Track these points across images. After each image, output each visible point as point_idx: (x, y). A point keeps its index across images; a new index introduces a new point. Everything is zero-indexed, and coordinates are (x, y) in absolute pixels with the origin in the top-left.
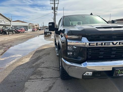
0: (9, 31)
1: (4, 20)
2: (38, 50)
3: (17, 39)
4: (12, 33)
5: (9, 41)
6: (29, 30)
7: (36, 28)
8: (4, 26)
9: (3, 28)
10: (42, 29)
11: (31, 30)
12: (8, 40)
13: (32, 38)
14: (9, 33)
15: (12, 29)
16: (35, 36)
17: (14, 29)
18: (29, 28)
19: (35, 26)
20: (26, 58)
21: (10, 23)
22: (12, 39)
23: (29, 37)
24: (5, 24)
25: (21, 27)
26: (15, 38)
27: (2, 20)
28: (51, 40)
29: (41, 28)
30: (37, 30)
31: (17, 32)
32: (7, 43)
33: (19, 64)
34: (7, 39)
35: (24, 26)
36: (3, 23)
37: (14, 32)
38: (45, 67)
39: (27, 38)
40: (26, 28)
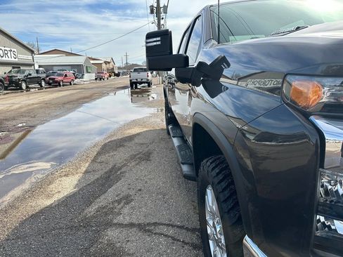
0: (30, 80)
1: (13, 50)
2: (109, 140)
3: (47, 105)
4: (37, 85)
5: (23, 110)
6: (87, 77)
7: (108, 69)
8: (15, 65)
9: (11, 71)
10: (124, 74)
11: (93, 76)
12: (20, 108)
13: (95, 99)
14: (30, 86)
15: (36, 75)
16: (102, 94)
17: (44, 75)
18: (88, 72)
19: (104, 65)
20: (66, 175)
21: (30, 57)
22: (33, 104)
23: (84, 98)
24: (17, 60)
25: (64, 68)
26: (44, 102)
27: (8, 49)
28: (150, 105)
29: (121, 71)
30: (110, 76)
31: (53, 84)
32: (14, 119)
33: (33, 204)
34: (17, 106)
35: (73, 66)
36: (10, 59)
37: (43, 83)
38: (135, 221)
39: (78, 100)
40: (79, 70)
